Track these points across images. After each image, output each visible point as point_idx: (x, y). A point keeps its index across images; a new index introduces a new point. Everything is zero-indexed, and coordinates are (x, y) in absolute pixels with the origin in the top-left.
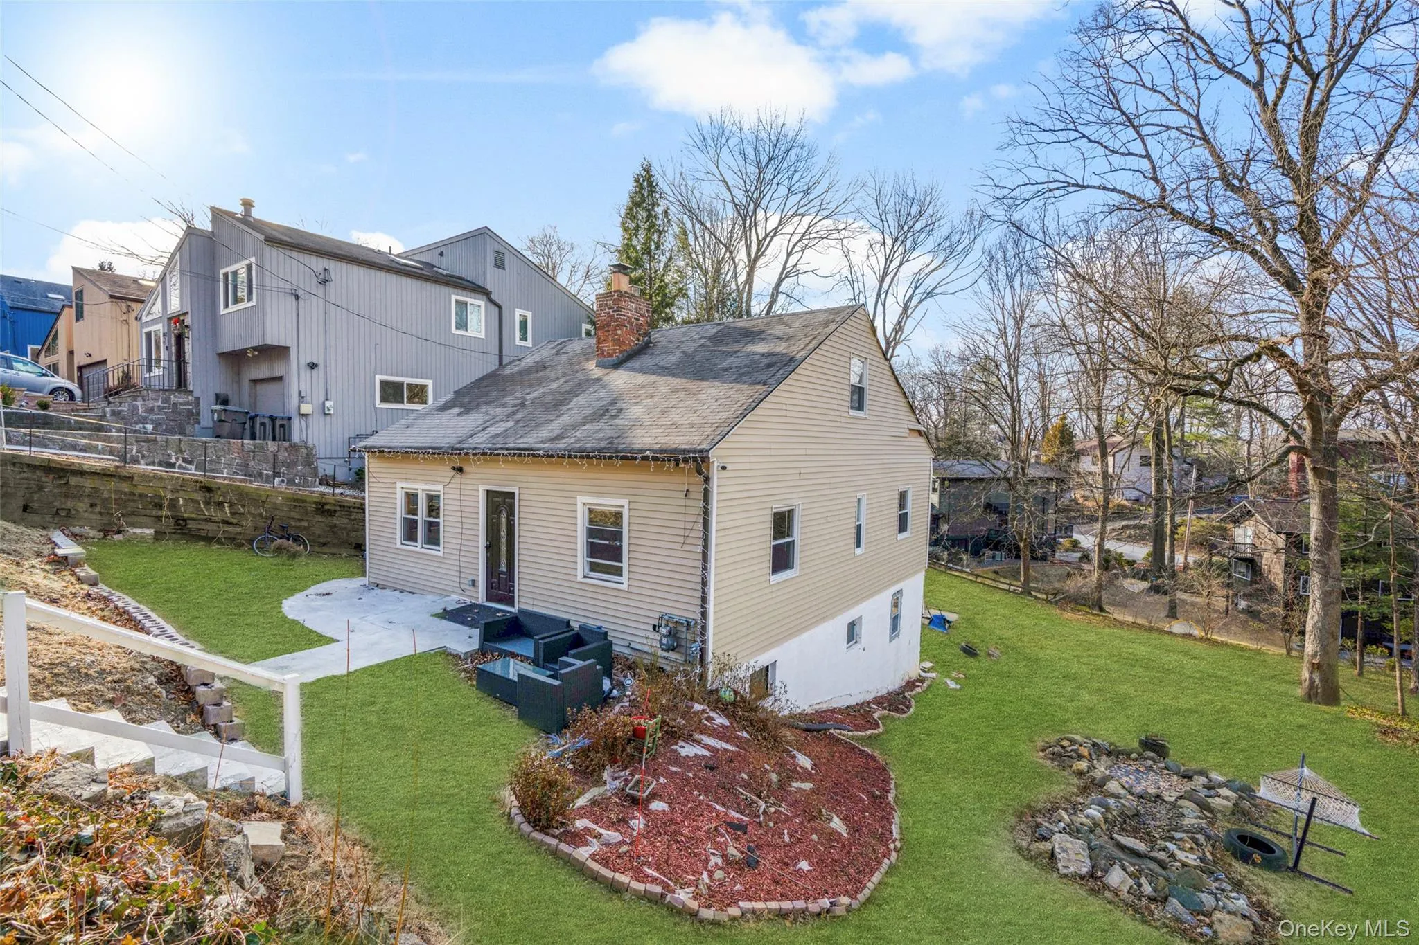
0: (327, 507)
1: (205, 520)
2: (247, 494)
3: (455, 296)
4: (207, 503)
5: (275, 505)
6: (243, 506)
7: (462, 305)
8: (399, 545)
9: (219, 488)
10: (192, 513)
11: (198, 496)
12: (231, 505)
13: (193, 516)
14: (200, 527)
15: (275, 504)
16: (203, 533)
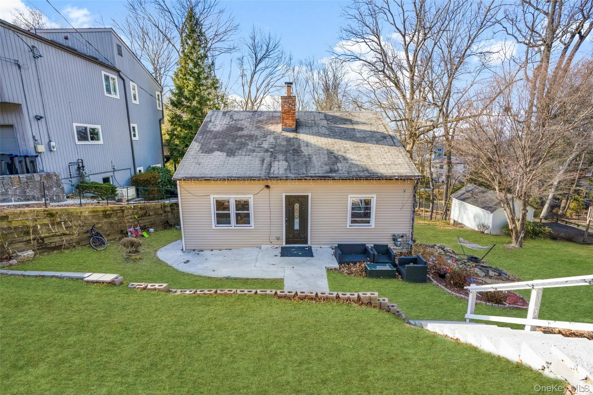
0: (108, 213)
1: (53, 236)
2: (71, 213)
3: (104, 72)
4: (53, 225)
5: (86, 218)
6: (71, 221)
7: (107, 78)
8: (214, 227)
9: (57, 213)
10: (46, 233)
11: (47, 221)
12: (65, 222)
13: (47, 235)
14: (50, 241)
15: (85, 216)
16: (53, 245)
